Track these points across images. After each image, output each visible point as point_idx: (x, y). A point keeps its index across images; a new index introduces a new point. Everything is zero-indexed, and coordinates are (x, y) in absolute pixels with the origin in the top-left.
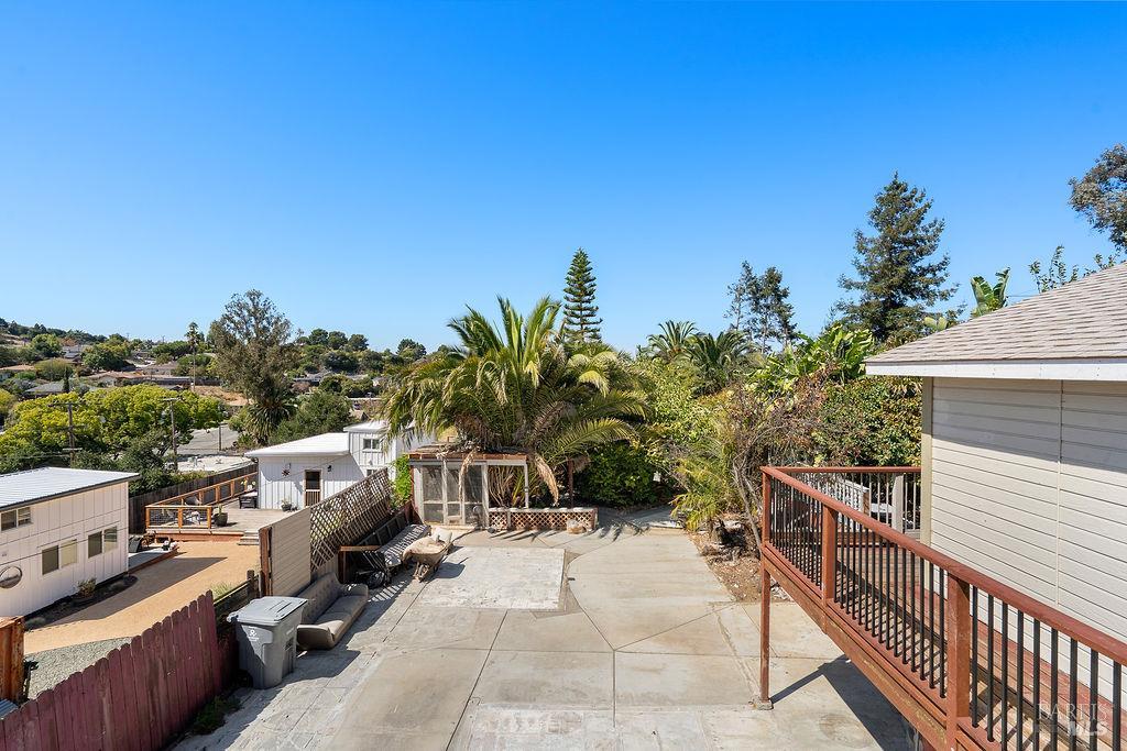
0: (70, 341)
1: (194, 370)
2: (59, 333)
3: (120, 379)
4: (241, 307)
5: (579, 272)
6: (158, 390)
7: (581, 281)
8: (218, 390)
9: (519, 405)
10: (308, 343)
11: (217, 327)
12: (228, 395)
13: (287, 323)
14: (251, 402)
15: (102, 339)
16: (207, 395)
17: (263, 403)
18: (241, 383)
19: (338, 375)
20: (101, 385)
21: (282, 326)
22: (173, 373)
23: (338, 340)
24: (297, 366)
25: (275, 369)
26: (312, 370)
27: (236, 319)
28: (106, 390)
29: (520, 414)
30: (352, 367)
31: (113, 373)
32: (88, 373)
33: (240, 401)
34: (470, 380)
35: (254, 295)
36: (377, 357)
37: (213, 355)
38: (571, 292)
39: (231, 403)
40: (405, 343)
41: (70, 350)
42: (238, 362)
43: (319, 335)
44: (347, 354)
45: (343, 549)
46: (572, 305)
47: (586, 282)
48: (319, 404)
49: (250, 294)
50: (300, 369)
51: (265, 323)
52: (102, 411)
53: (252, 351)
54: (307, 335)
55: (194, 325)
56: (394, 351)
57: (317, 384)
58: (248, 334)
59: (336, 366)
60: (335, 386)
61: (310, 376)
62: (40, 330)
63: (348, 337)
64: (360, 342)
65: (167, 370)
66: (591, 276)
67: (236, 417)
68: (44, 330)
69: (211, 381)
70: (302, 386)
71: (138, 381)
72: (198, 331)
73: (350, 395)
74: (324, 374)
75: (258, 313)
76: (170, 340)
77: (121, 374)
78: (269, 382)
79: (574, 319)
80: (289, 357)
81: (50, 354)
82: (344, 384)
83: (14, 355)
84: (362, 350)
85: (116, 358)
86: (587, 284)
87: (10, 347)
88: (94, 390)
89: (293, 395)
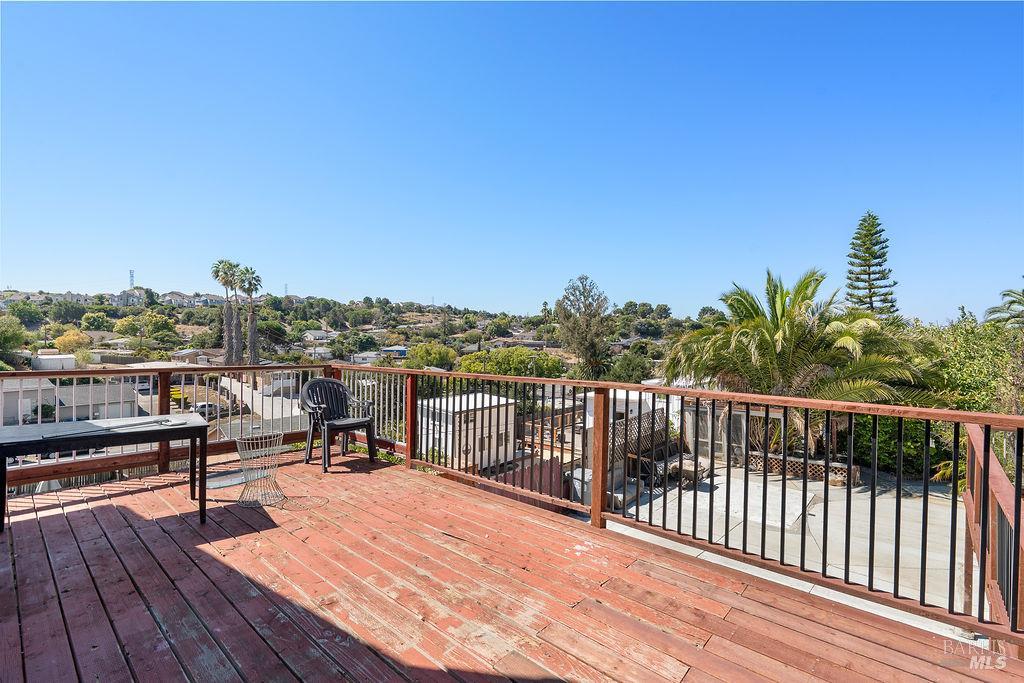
0: (480, 318)
1: (546, 336)
2: (475, 313)
3: (505, 343)
4: (575, 289)
5: (866, 236)
6: (526, 350)
7: (870, 245)
8: (560, 351)
9: (776, 366)
10: (622, 314)
11: (559, 304)
12: (566, 355)
13: (605, 299)
14: (581, 360)
15: (495, 316)
16: (554, 354)
17: (589, 362)
18: (574, 346)
19: (644, 340)
20: (495, 347)
21: (602, 301)
22: (534, 339)
23: (646, 310)
24: (613, 333)
25: (597, 335)
26: (625, 336)
27: (572, 298)
28: (498, 349)
29: (777, 374)
30: (656, 333)
31: (501, 339)
32: (489, 339)
33: (573, 360)
34: (727, 345)
35: (583, 279)
36: (678, 324)
37: (557, 325)
38: (856, 256)
39: (568, 361)
40: (704, 311)
41: (481, 323)
42: (572, 330)
43: (631, 307)
44: (653, 322)
45: (629, 455)
46: (857, 269)
47: (875, 245)
48: (628, 363)
49: (580, 279)
50: (616, 336)
51: (590, 300)
52: (498, 363)
53: (582, 321)
54: (621, 306)
55: (545, 304)
56: (695, 318)
57: (628, 348)
58: (579, 309)
59: (643, 332)
60: (642, 349)
61: (624, 341)
62: (467, 311)
63: (654, 307)
64: (664, 311)
65: (529, 337)
66: (883, 238)
67: (571, 372)
68: (469, 312)
69: (555, 344)
70: (617, 349)
71: (515, 344)
72: (548, 307)
73: (654, 357)
74: (634, 339)
75: (586, 293)
76: (531, 315)
77: (505, 339)
78: (593, 345)
79: (861, 284)
80: (607, 326)
81: (472, 327)
82: (649, 347)
83: (456, 328)
84: (666, 318)
85: (503, 329)
86: (877, 248)
87: (454, 323)
88: (493, 350)
89: (610, 356)
